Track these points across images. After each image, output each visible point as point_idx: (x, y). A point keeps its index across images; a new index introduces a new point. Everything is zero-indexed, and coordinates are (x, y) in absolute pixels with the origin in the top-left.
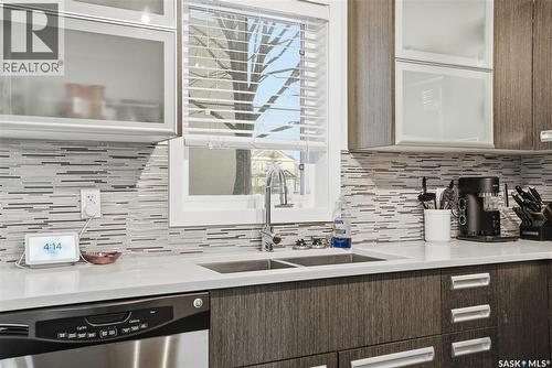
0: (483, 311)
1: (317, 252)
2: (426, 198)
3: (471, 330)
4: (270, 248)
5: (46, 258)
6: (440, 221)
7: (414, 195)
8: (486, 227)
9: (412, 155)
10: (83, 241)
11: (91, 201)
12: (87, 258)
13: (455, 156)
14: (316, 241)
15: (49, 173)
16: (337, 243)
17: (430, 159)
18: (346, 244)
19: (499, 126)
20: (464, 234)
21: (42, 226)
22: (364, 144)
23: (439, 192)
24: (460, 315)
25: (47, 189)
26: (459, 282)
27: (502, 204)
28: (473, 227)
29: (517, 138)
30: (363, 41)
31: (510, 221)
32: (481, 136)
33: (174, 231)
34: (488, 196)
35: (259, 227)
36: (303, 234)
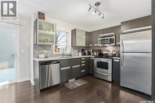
0: (84, 62)
1: (68, 57)
2: (79, 51)
3: (83, 63)
4: (63, 56)
5: (41, 57)
6: (80, 53)
7: (78, 51)
8: (85, 54)
9: (77, 47)
10: (45, 55)
11: (45, 51)
12: (45, 57)
13: (82, 47)
14: (68, 56)
15: (41, 48)
16: (70, 56)
17: (79, 47)
18: (71, 56)
19: (86, 44)
20: (82, 55)
21: (40, 54)
22: (73, 46)
23: (80, 51)
24: (82, 62)
25: (41, 50)
26: (82, 59)
27: (86, 52)
28: (83, 54)
29: (87, 45)
30: (73, 34)
31: (87, 53)
32: (84, 45)
33: (54, 54)
34: (85, 51)
35: (62, 54)
36: (67, 55)
